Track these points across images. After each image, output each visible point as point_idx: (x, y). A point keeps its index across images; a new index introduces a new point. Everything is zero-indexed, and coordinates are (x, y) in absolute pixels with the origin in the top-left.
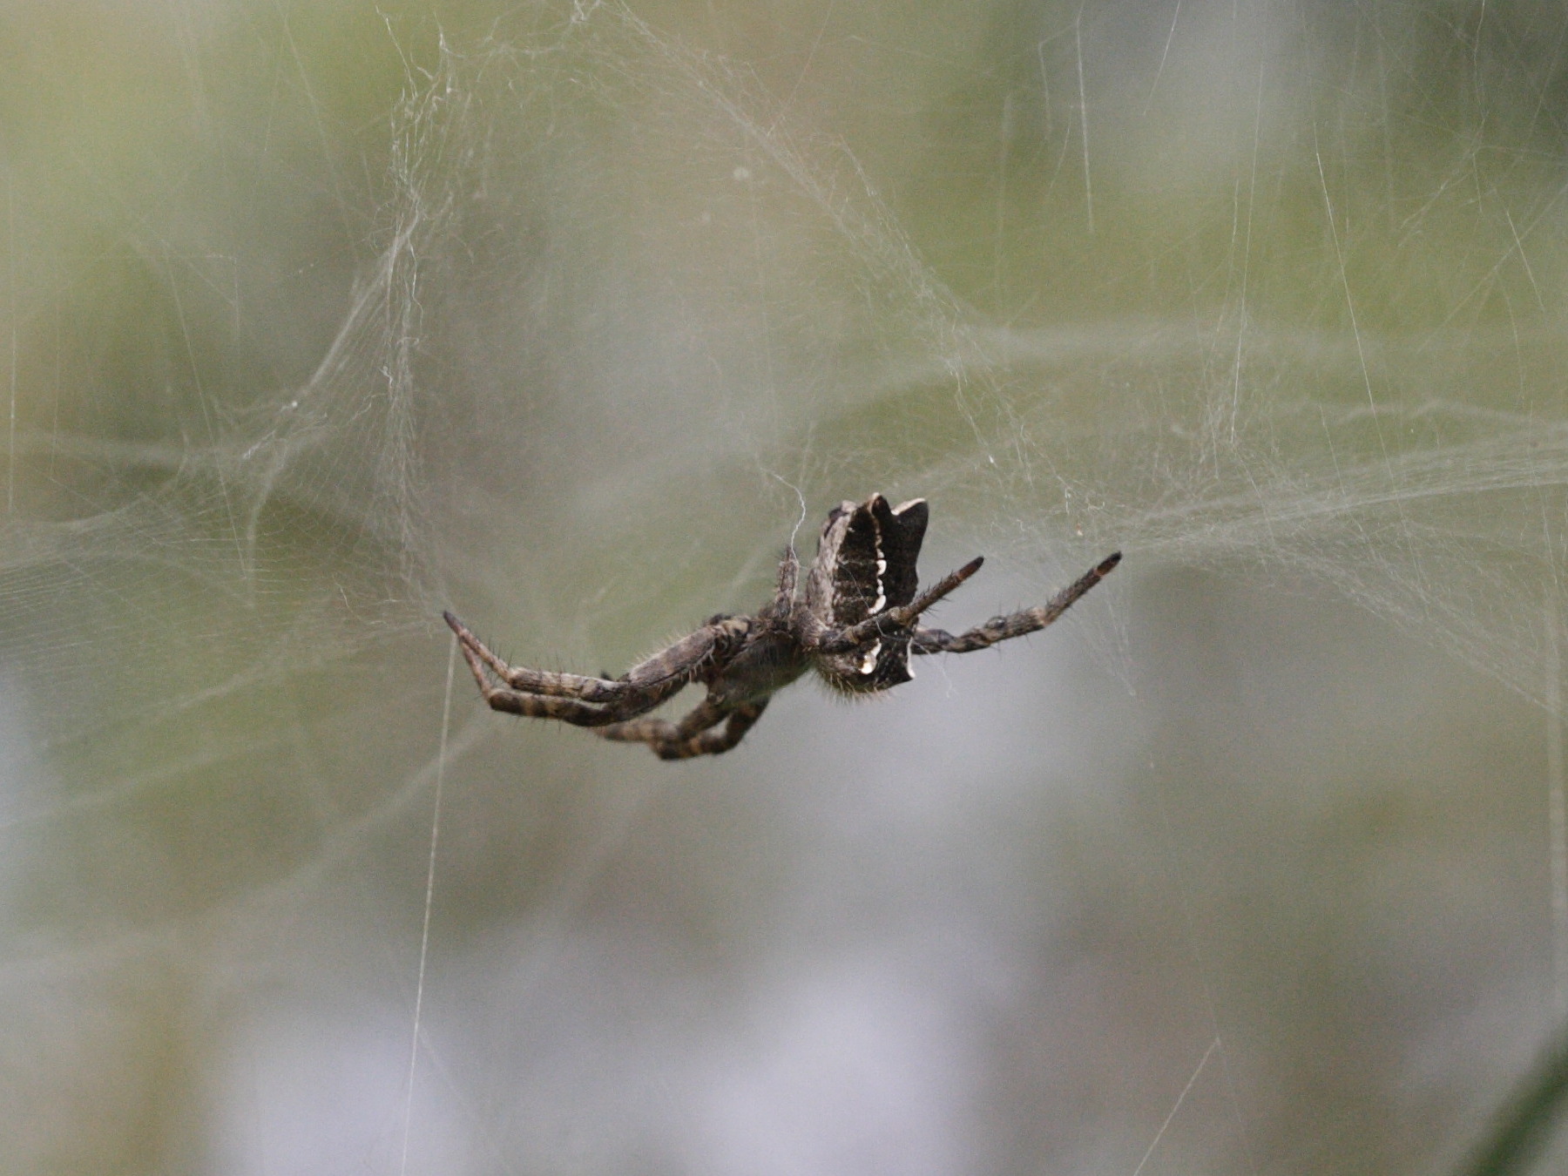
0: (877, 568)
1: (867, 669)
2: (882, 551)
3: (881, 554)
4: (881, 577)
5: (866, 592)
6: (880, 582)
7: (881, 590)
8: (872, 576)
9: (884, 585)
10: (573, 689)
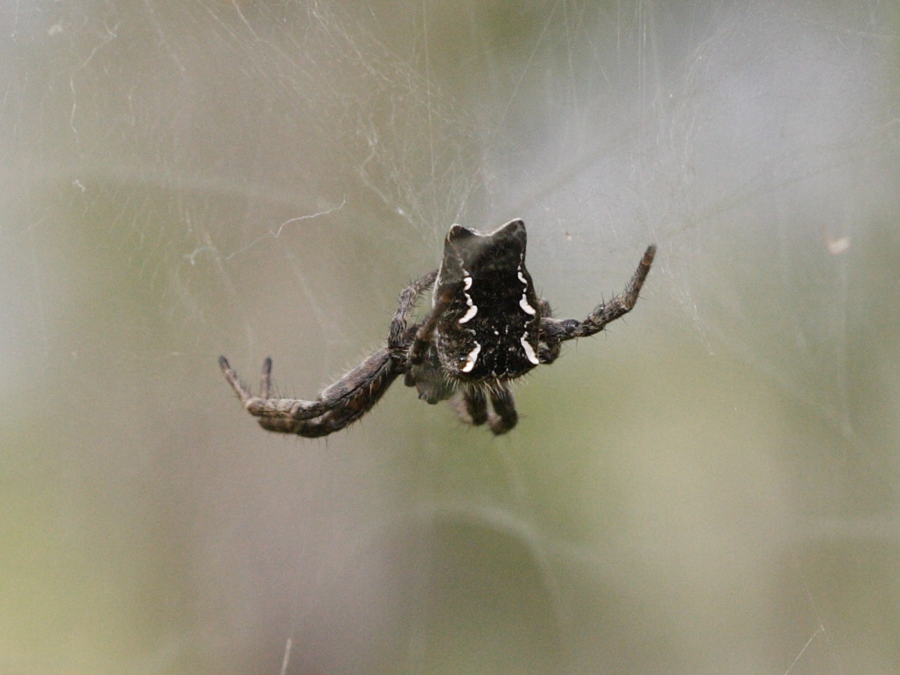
0: (464, 284)
1: (469, 368)
2: (467, 270)
3: (466, 273)
4: (468, 292)
5: (455, 306)
6: (467, 295)
7: (470, 302)
8: (460, 292)
9: (471, 298)
10: (285, 411)
